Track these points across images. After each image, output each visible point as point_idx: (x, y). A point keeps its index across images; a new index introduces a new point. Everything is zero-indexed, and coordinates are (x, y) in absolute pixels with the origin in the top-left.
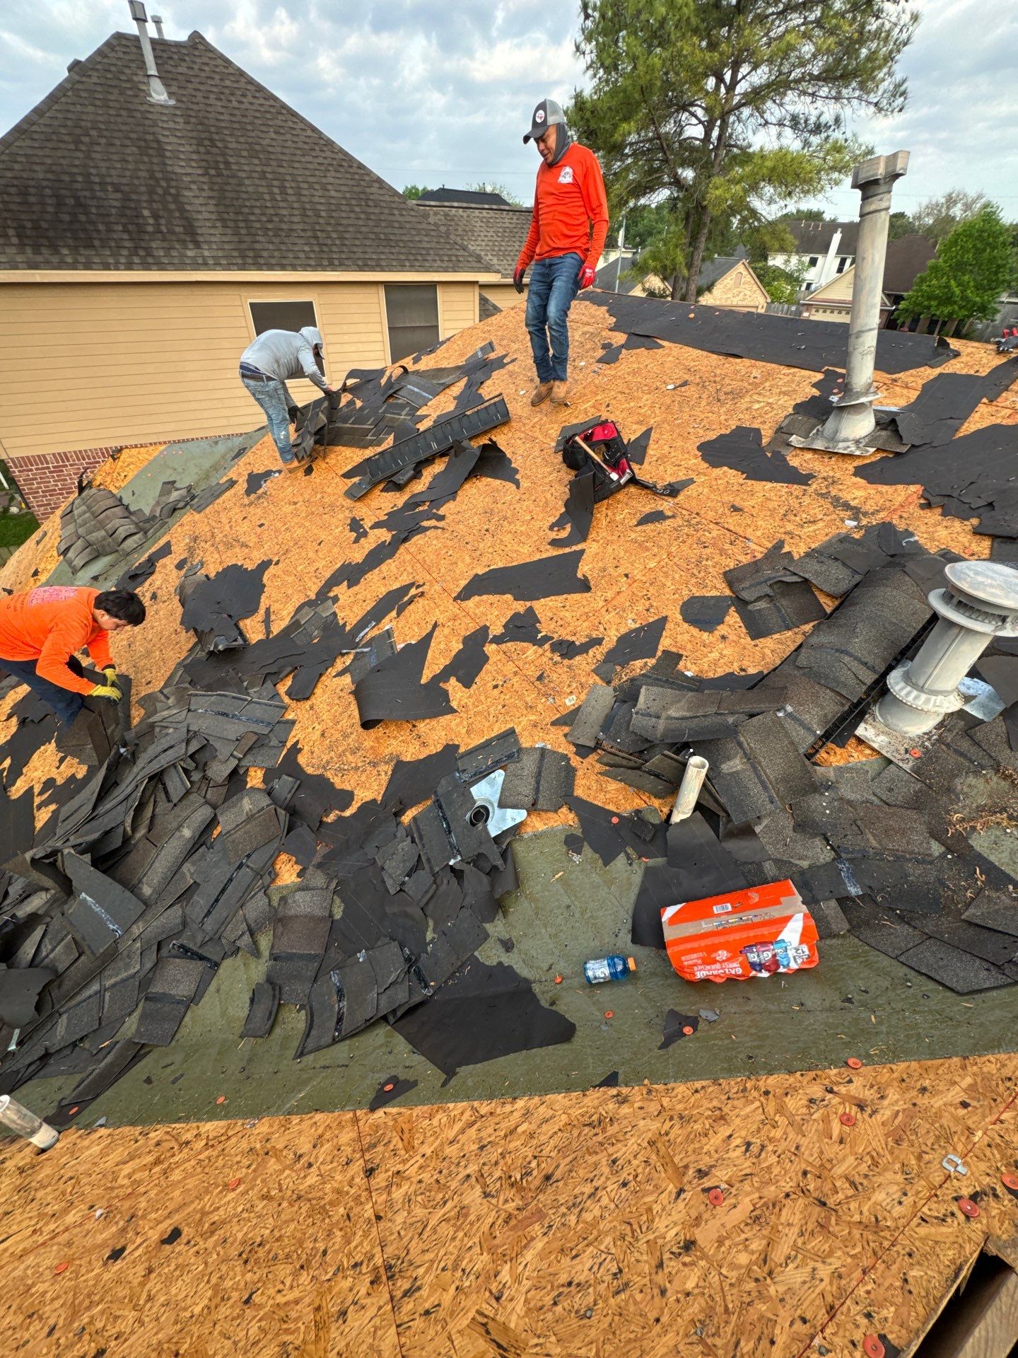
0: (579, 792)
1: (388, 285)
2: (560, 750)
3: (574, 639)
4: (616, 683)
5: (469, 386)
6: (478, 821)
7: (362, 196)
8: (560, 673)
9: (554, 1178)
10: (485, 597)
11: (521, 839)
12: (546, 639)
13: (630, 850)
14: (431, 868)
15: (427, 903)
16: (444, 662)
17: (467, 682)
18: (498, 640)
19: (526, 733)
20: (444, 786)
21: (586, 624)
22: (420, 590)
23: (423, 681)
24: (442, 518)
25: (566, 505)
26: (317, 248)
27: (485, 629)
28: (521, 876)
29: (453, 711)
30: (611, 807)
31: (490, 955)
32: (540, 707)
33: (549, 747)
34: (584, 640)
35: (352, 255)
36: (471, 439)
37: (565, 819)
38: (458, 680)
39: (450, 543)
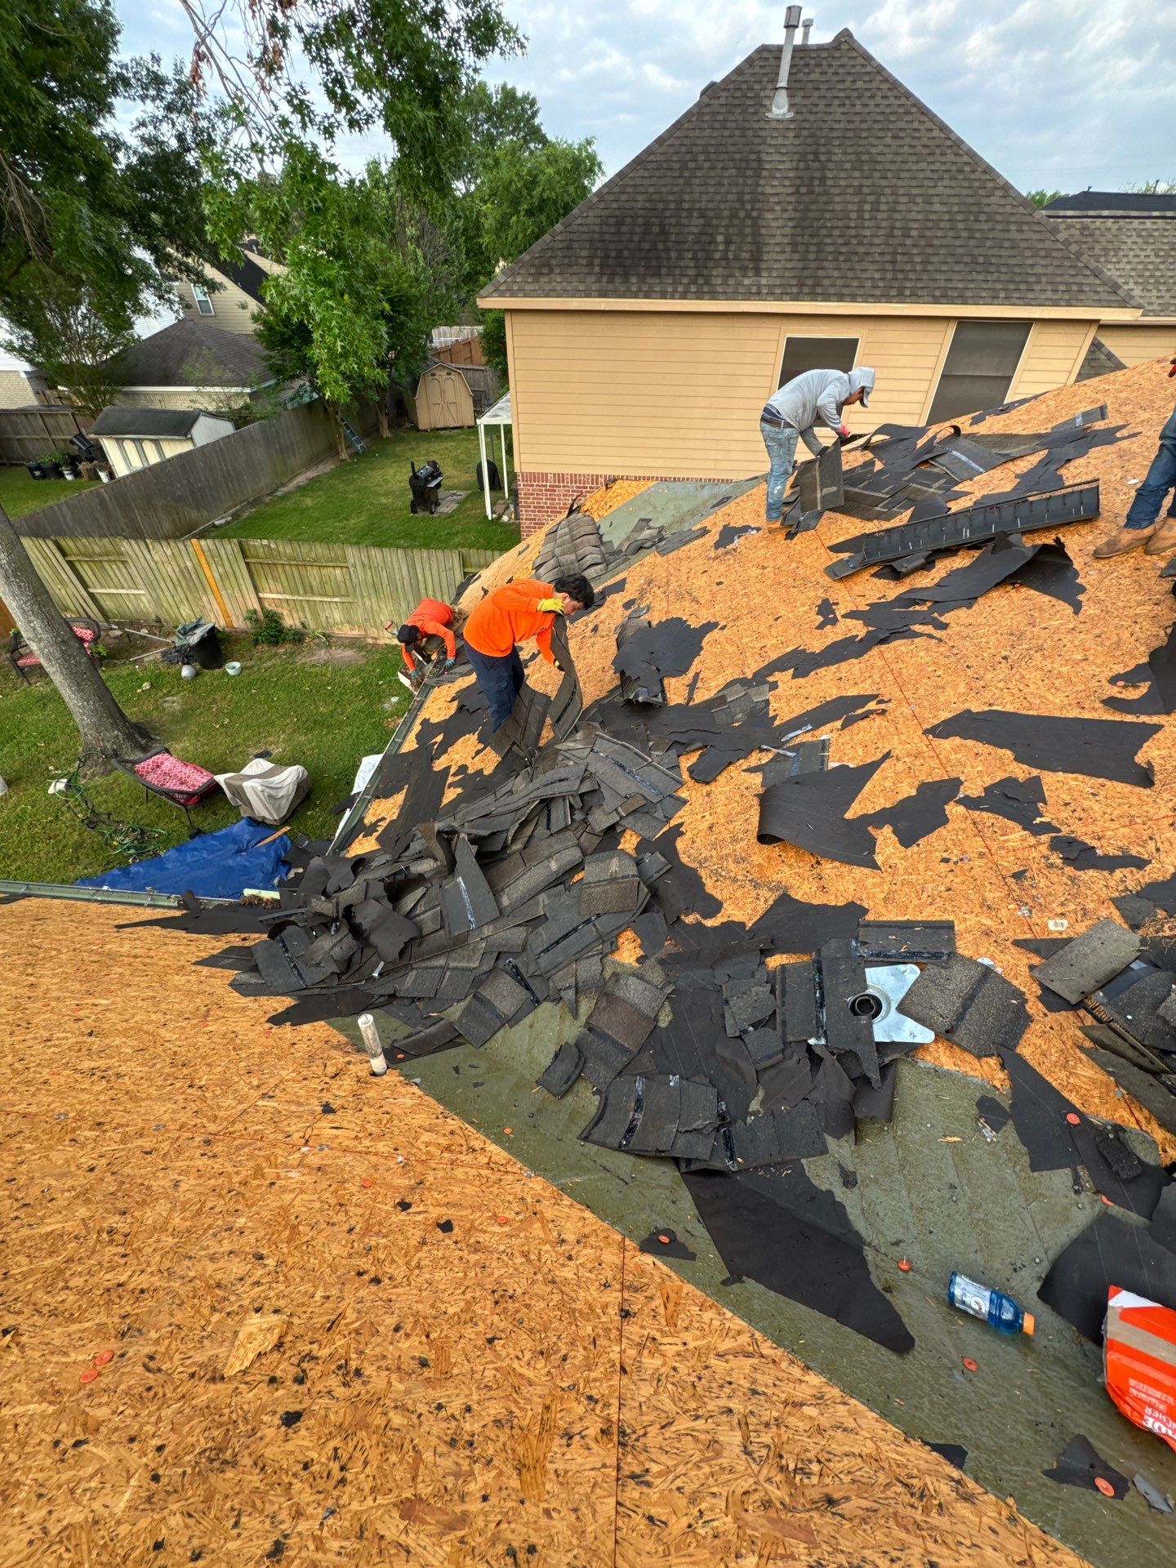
0: (1025, 1050)
1: (963, 322)
2: (1015, 983)
3: (1094, 843)
4: (1149, 931)
5: (1045, 463)
6: (864, 1012)
7: (975, 209)
8: (1053, 880)
9: (838, 1509)
10: (970, 743)
11: (914, 1064)
12: (1047, 828)
13: (1083, 1173)
14: (784, 1034)
15: (765, 1069)
16: (882, 803)
17: (907, 839)
18: (970, 803)
19: (970, 937)
20: (831, 948)
21: (1126, 830)
22: (883, 706)
23: (848, 815)
24: (945, 626)
25: (1152, 655)
26: (889, 276)
27: (956, 783)
28: (897, 1109)
29: (874, 866)
30: (1073, 1098)
31: (821, 1174)
32: (1003, 913)
33: (999, 970)
34: (1112, 852)
35: (932, 284)
36: (1024, 533)
37: (989, 1074)
38: (894, 832)
39: (943, 661)
